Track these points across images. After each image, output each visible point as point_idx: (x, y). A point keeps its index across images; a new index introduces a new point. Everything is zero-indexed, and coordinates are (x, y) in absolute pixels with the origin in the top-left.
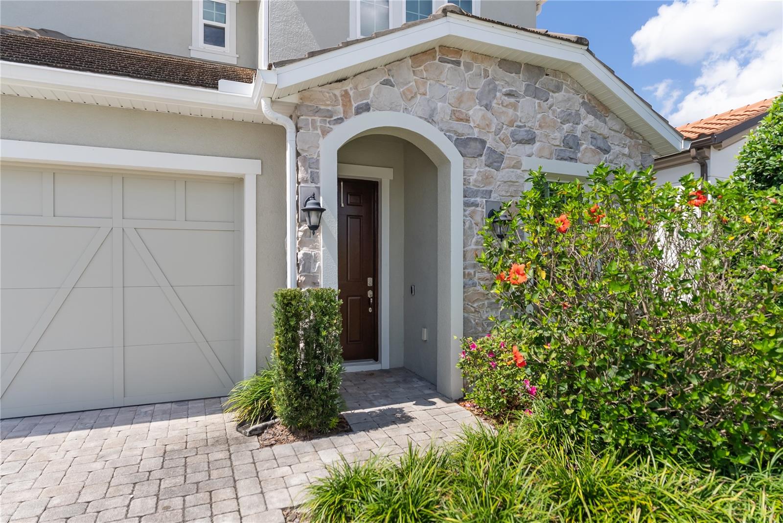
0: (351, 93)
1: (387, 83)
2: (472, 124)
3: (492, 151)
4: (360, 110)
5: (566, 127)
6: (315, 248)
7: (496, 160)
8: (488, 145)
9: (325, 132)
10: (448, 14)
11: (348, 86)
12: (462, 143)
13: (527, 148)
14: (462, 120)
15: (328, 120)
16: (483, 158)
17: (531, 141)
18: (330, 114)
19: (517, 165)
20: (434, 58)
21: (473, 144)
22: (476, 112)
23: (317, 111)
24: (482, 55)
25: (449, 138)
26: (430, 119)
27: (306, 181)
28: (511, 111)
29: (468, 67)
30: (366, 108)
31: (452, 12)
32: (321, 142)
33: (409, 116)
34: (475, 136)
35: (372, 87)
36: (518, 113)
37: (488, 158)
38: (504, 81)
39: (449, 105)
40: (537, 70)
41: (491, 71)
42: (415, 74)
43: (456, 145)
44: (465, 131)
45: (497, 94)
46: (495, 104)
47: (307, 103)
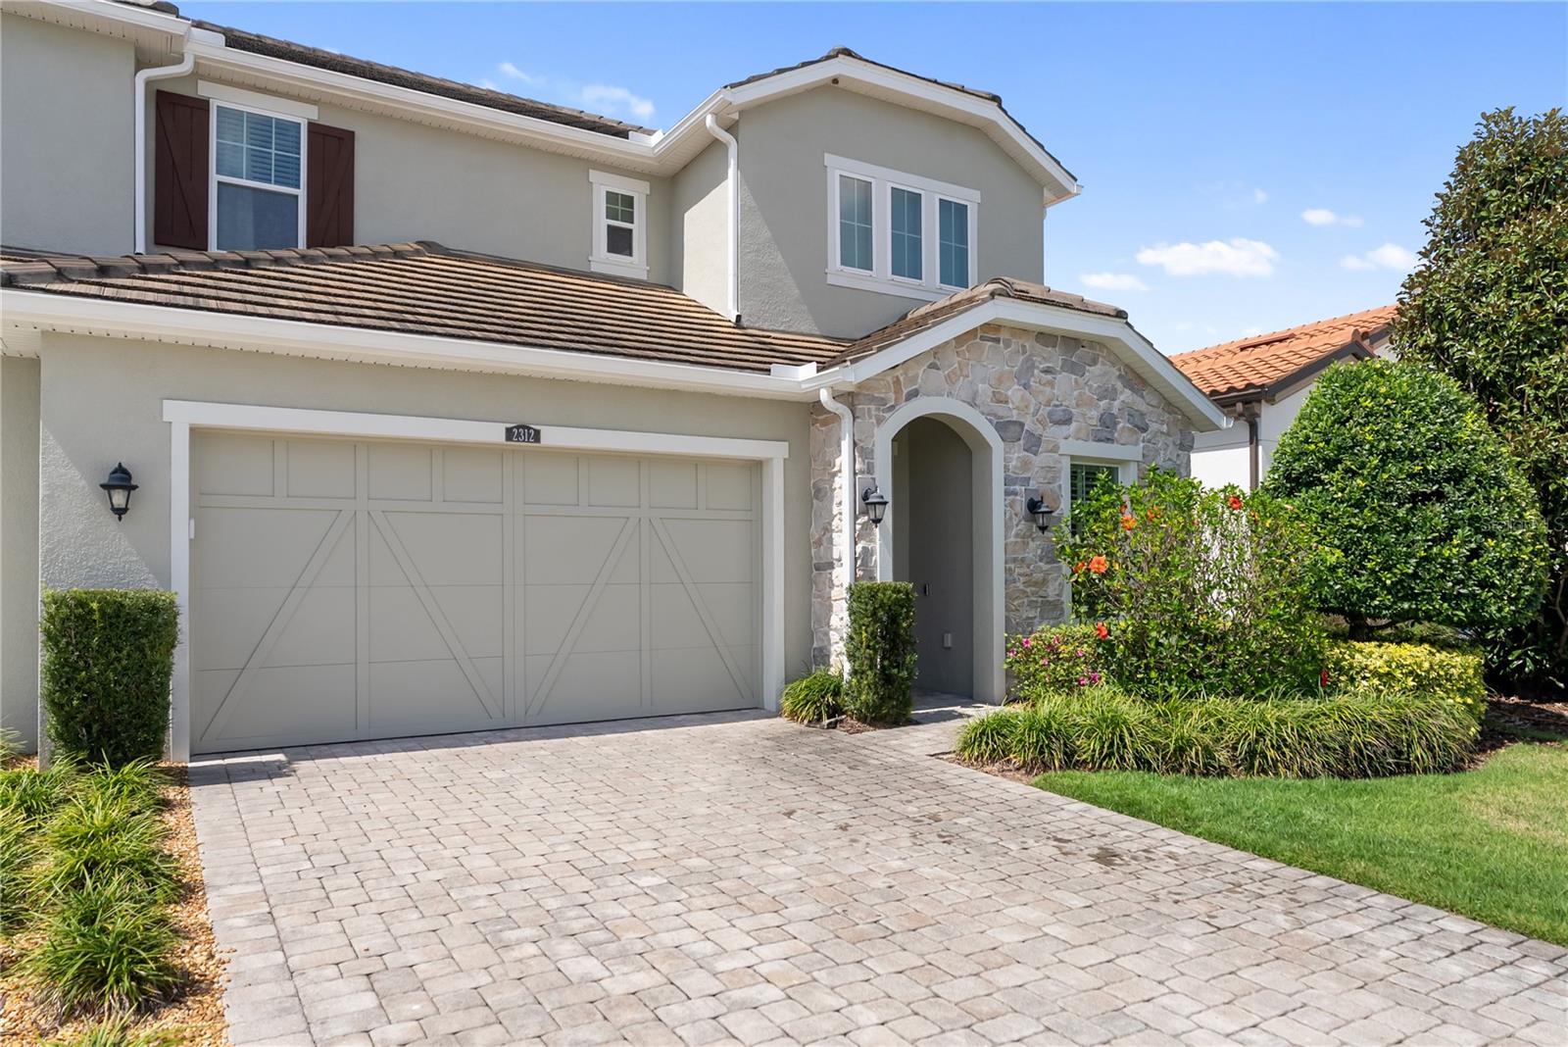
0: (901, 379)
1: (933, 366)
2: (1010, 406)
3: (1030, 434)
4: (909, 397)
5: (1103, 403)
6: (872, 541)
7: (1034, 444)
8: (1026, 428)
9: (880, 421)
10: (996, 297)
11: (899, 372)
12: (1003, 427)
13: (1064, 430)
14: (1001, 402)
15: (882, 408)
16: (1021, 442)
17: (1068, 421)
18: (883, 402)
19: (1055, 449)
20: (975, 337)
21: (1012, 428)
22: (1015, 392)
23: (872, 400)
24: (1020, 331)
25: (990, 421)
26: (973, 404)
27: (862, 472)
28: (1048, 389)
29: (1007, 345)
30: (913, 394)
31: (999, 295)
32: (878, 429)
33: (950, 399)
34: (1014, 419)
35: (921, 372)
36: (1056, 392)
37: (1025, 441)
38: (1041, 356)
39: (989, 386)
40: (1073, 343)
41: (1028, 345)
42: (958, 355)
43: (995, 428)
44: (1005, 413)
45: (1035, 371)
46: (1032, 383)
47: (865, 392)
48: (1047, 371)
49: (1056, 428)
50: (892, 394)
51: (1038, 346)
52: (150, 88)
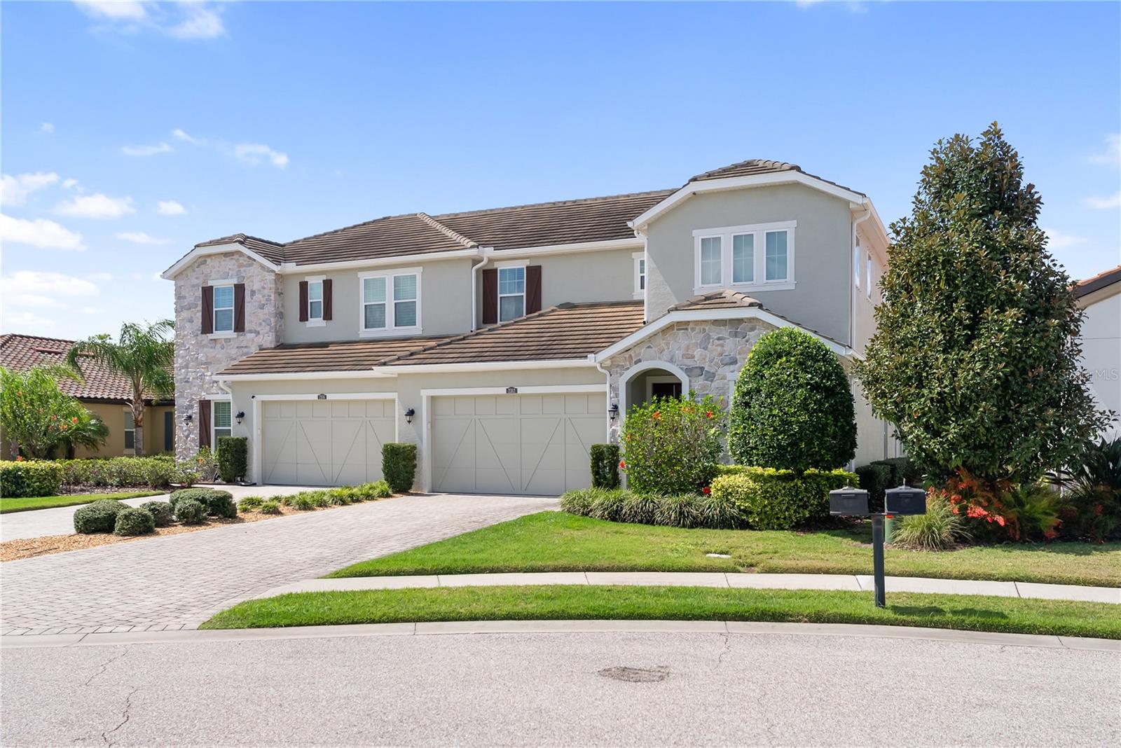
0: (633, 355)
1: (649, 347)
2: (696, 359)
6: (617, 426)
7: (711, 377)
8: (706, 369)
9: (621, 375)
11: (631, 352)
12: (689, 371)
13: (732, 367)
14: (689, 358)
15: (623, 369)
16: (703, 376)
17: (734, 362)
18: (623, 366)
19: (724, 378)
20: (673, 330)
21: (696, 370)
22: (698, 353)
23: (618, 366)
24: (701, 321)
25: (682, 369)
26: (671, 361)
27: (613, 397)
28: (719, 349)
29: (693, 330)
30: (640, 361)
31: (672, 311)
32: (620, 379)
33: (660, 361)
34: (697, 366)
35: (642, 351)
36: (725, 349)
37: (705, 376)
38: (715, 333)
39: (682, 352)
40: (736, 322)
41: (707, 328)
42: (663, 339)
43: (686, 372)
44: (692, 363)
45: (711, 341)
46: (709, 346)
47: (614, 363)
48: (719, 339)
49: (727, 367)
50: (628, 363)
51: (713, 327)
52: (477, 271)
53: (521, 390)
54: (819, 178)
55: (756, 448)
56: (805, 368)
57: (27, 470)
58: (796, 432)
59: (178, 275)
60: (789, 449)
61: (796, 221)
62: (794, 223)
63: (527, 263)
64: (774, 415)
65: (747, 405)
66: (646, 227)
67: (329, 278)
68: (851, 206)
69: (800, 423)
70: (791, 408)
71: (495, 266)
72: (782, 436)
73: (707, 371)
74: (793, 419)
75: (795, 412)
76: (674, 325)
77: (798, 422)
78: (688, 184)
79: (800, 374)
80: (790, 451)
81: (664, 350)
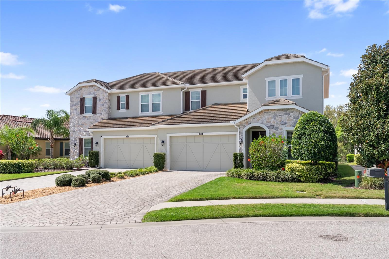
1: (254, 118)
2: (271, 123)
3: (276, 127)
4: (249, 124)
5: (295, 120)
6: (242, 146)
7: (277, 129)
9: (243, 128)
11: (247, 120)
12: (269, 127)
13: (285, 125)
14: (269, 122)
16: (274, 129)
17: (286, 124)
18: (244, 125)
19: (282, 129)
20: (263, 112)
21: (271, 127)
22: (272, 120)
23: (242, 125)
24: (273, 110)
25: (266, 126)
26: (262, 123)
27: (241, 136)
28: (280, 119)
29: (270, 112)
30: (250, 123)
31: (263, 106)
32: (243, 130)
33: (258, 123)
34: (272, 125)
35: (251, 120)
36: (282, 119)
37: (275, 128)
38: (278, 113)
39: (266, 120)
40: (286, 110)
41: (275, 112)
42: (259, 116)
43: (267, 127)
44: (270, 124)
45: (277, 116)
46: (276, 118)
47: (241, 124)
48: (280, 116)
49: (283, 126)
50: (246, 124)
51: (278, 112)
52: (183, 92)
53: (204, 134)
54: (311, 60)
55: (304, 154)
56: (322, 125)
57: (23, 163)
58: (320, 148)
59: (71, 94)
60: (317, 154)
61: (303, 75)
62: (302, 76)
63: (201, 89)
64: (312, 142)
65: (300, 138)
66: (248, 77)
67: (128, 95)
68: (323, 70)
69: (322, 145)
70: (318, 139)
71: (189, 91)
72: (315, 149)
73: (275, 127)
74: (319, 143)
75: (320, 141)
76: (263, 111)
77: (321, 144)
78: (264, 62)
79: (320, 127)
80: (318, 155)
81: (259, 120)
